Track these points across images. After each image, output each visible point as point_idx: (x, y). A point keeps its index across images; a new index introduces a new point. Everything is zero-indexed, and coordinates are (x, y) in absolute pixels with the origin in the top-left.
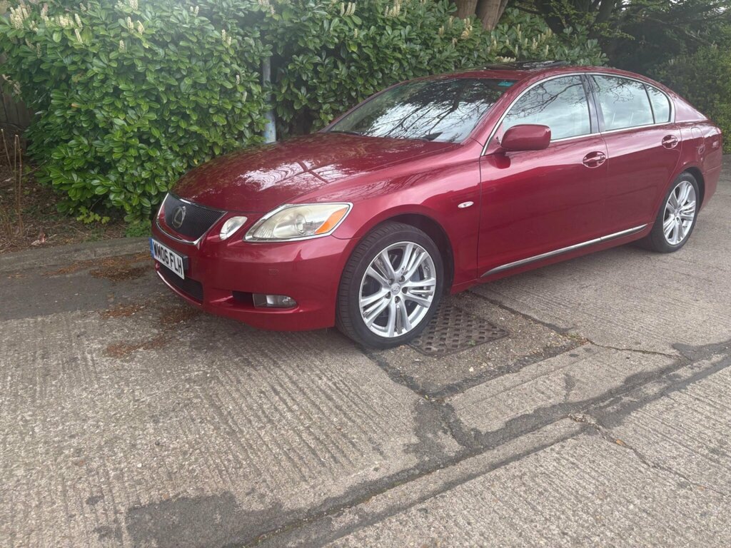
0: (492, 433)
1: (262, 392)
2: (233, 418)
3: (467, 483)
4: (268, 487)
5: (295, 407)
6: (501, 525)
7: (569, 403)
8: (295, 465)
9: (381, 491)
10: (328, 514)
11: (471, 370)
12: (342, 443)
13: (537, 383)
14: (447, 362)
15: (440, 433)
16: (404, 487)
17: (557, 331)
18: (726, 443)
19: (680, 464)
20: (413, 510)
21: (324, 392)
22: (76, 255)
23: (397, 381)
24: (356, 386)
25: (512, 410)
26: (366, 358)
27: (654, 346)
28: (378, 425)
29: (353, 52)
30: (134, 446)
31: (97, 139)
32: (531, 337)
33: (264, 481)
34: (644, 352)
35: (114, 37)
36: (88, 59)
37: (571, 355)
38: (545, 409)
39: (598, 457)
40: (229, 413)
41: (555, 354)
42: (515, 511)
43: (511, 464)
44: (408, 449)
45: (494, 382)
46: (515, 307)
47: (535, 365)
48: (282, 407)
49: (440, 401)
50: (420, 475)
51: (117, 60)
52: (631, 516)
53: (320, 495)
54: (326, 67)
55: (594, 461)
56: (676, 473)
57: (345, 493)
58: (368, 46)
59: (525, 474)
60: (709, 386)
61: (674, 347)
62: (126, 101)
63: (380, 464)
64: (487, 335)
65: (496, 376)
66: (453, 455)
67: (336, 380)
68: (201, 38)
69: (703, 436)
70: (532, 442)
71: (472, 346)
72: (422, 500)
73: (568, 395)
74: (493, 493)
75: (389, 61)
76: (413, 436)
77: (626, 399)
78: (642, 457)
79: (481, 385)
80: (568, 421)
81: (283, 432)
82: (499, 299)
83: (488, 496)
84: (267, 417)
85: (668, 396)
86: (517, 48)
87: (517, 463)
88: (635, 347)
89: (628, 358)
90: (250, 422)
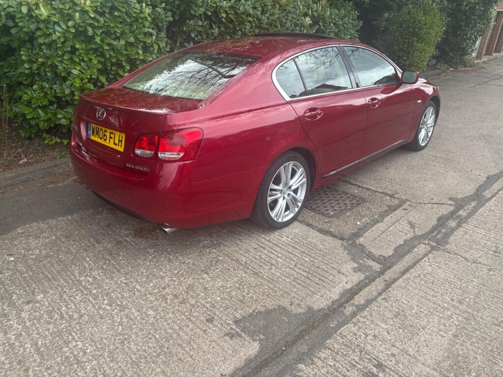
0: (391, 256)
1: (255, 249)
2: (250, 265)
3: (396, 283)
4: (298, 300)
5: (279, 255)
6: (423, 300)
7: (418, 236)
8: (304, 287)
9: (358, 294)
10: (338, 309)
11: (358, 223)
12: (319, 271)
13: (396, 227)
14: (343, 220)
15: (365, 259)
16: (366, 290)
17: (389, 196)
18: (498, 247)
19: (483, 260)
20: (379, 299)
21: (290, 245)
22: (56, 169)
23: (324, 234)
24: (304, 239)
25: (393, 243)
26: (297, 222)
27: (440, 200)
28: (331, 259)
29: (222, 17)
30: (206, 288)
31: (56, 84)
32: (378, 200)
33: (294, 297)
34: (438, 204)
35: (69, 10)
36: (50, 26)
37: (404, 209)
38: (408, 240)
39: (447, 262)
40: (245, 262)
41: (395, 210)
42: (426, 293)
43: (411, 270)
44: (355, 270)
45: (373, 228)
46: (358, 184)
47: (389, 217)
48: (272, 256)
49: (354, 242)
50: (370, 283)
51: (74, 27)
52: (476, 287)
53: (327, 300)
54: (205, 27)
55: (447, 264)
56: (484, 265)
57: (340, 297)
58: (231, 13)
59: (420, 275)
60: (478, 219)
61: (450, 199)
62: (81, 56)
63: (346, 280)
64: (354, 202)
65: (373, 225)
66: (379, 270)
67: (291, 237)
68: (128, 9)
69: (487, 245)
70: (412, 258)
71: (350, 209)
72: (380, 294)
73: (414, 232)
74: (411, 286)
75: (245, 23)
76: (353, 263)
77: (443, 230)
78: (466, 259)
79: (369, 231)
80: (422, 246)
81: (283, 270)
82: (348, 180)
83: (410, 288)
84: (268, 262)
85: (462, 227)
86: (310, 11)
87: (413, 270)
88: (432, 202)
89: (432, 208)
90: (261, 266)
